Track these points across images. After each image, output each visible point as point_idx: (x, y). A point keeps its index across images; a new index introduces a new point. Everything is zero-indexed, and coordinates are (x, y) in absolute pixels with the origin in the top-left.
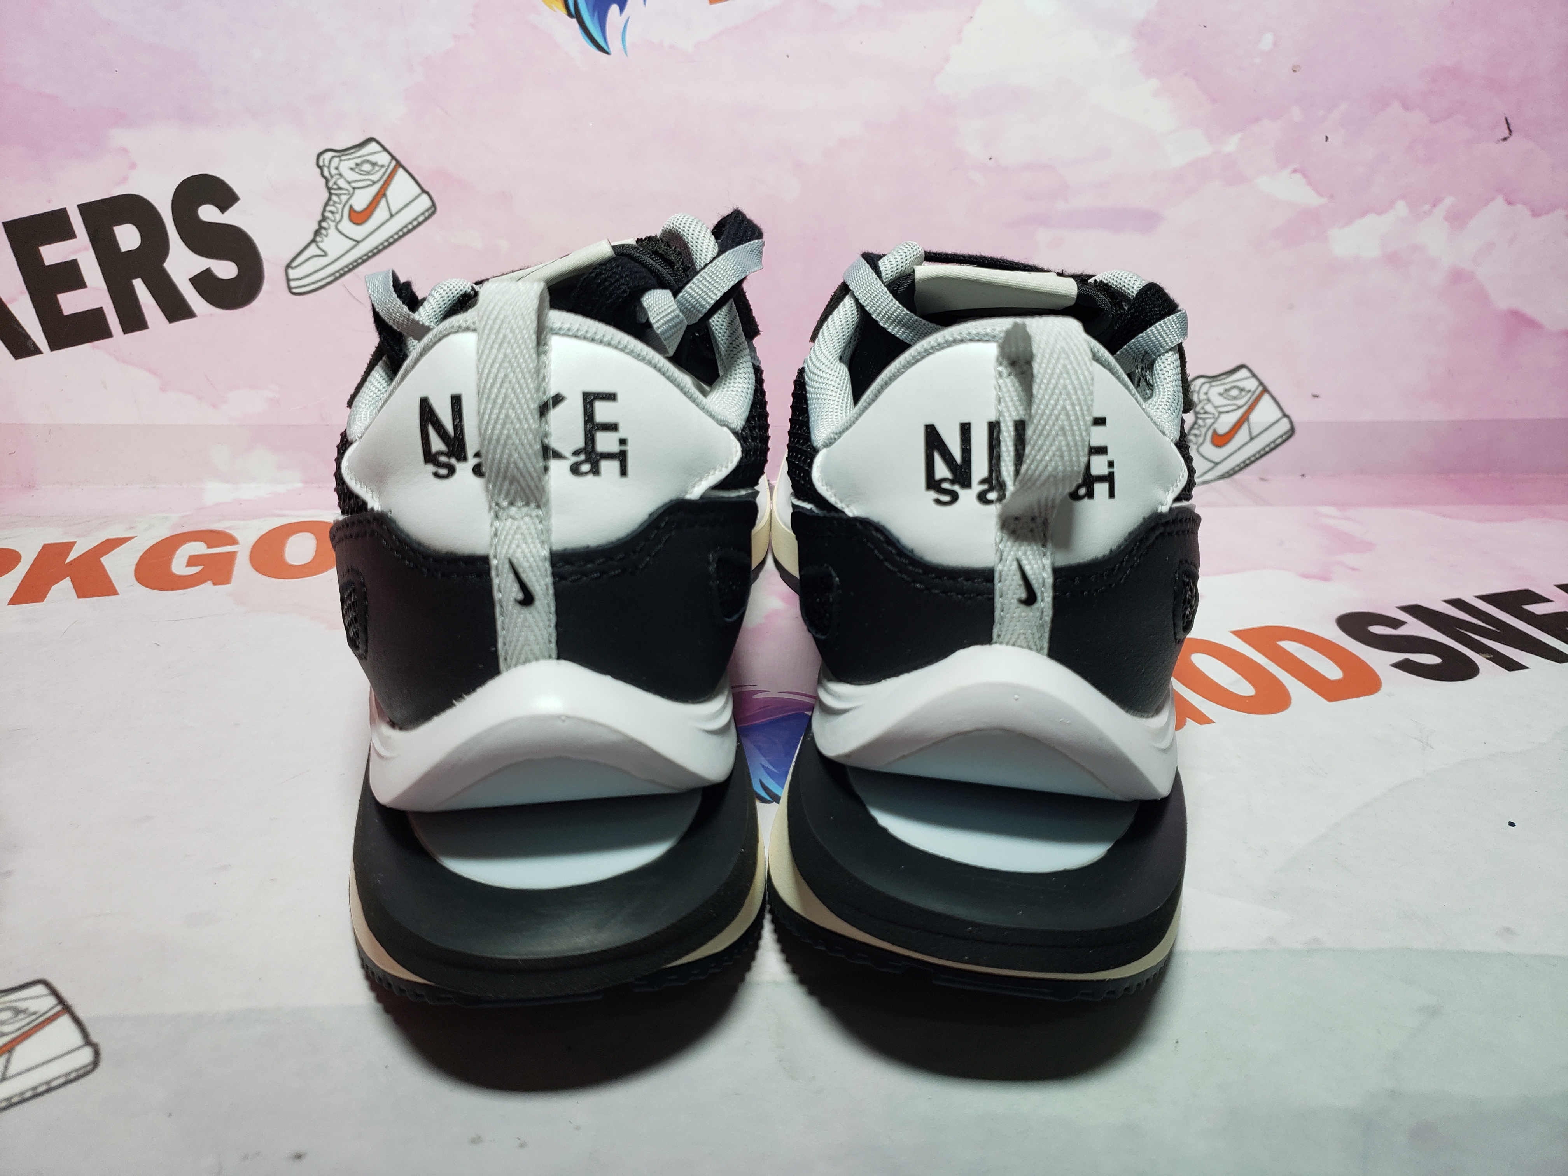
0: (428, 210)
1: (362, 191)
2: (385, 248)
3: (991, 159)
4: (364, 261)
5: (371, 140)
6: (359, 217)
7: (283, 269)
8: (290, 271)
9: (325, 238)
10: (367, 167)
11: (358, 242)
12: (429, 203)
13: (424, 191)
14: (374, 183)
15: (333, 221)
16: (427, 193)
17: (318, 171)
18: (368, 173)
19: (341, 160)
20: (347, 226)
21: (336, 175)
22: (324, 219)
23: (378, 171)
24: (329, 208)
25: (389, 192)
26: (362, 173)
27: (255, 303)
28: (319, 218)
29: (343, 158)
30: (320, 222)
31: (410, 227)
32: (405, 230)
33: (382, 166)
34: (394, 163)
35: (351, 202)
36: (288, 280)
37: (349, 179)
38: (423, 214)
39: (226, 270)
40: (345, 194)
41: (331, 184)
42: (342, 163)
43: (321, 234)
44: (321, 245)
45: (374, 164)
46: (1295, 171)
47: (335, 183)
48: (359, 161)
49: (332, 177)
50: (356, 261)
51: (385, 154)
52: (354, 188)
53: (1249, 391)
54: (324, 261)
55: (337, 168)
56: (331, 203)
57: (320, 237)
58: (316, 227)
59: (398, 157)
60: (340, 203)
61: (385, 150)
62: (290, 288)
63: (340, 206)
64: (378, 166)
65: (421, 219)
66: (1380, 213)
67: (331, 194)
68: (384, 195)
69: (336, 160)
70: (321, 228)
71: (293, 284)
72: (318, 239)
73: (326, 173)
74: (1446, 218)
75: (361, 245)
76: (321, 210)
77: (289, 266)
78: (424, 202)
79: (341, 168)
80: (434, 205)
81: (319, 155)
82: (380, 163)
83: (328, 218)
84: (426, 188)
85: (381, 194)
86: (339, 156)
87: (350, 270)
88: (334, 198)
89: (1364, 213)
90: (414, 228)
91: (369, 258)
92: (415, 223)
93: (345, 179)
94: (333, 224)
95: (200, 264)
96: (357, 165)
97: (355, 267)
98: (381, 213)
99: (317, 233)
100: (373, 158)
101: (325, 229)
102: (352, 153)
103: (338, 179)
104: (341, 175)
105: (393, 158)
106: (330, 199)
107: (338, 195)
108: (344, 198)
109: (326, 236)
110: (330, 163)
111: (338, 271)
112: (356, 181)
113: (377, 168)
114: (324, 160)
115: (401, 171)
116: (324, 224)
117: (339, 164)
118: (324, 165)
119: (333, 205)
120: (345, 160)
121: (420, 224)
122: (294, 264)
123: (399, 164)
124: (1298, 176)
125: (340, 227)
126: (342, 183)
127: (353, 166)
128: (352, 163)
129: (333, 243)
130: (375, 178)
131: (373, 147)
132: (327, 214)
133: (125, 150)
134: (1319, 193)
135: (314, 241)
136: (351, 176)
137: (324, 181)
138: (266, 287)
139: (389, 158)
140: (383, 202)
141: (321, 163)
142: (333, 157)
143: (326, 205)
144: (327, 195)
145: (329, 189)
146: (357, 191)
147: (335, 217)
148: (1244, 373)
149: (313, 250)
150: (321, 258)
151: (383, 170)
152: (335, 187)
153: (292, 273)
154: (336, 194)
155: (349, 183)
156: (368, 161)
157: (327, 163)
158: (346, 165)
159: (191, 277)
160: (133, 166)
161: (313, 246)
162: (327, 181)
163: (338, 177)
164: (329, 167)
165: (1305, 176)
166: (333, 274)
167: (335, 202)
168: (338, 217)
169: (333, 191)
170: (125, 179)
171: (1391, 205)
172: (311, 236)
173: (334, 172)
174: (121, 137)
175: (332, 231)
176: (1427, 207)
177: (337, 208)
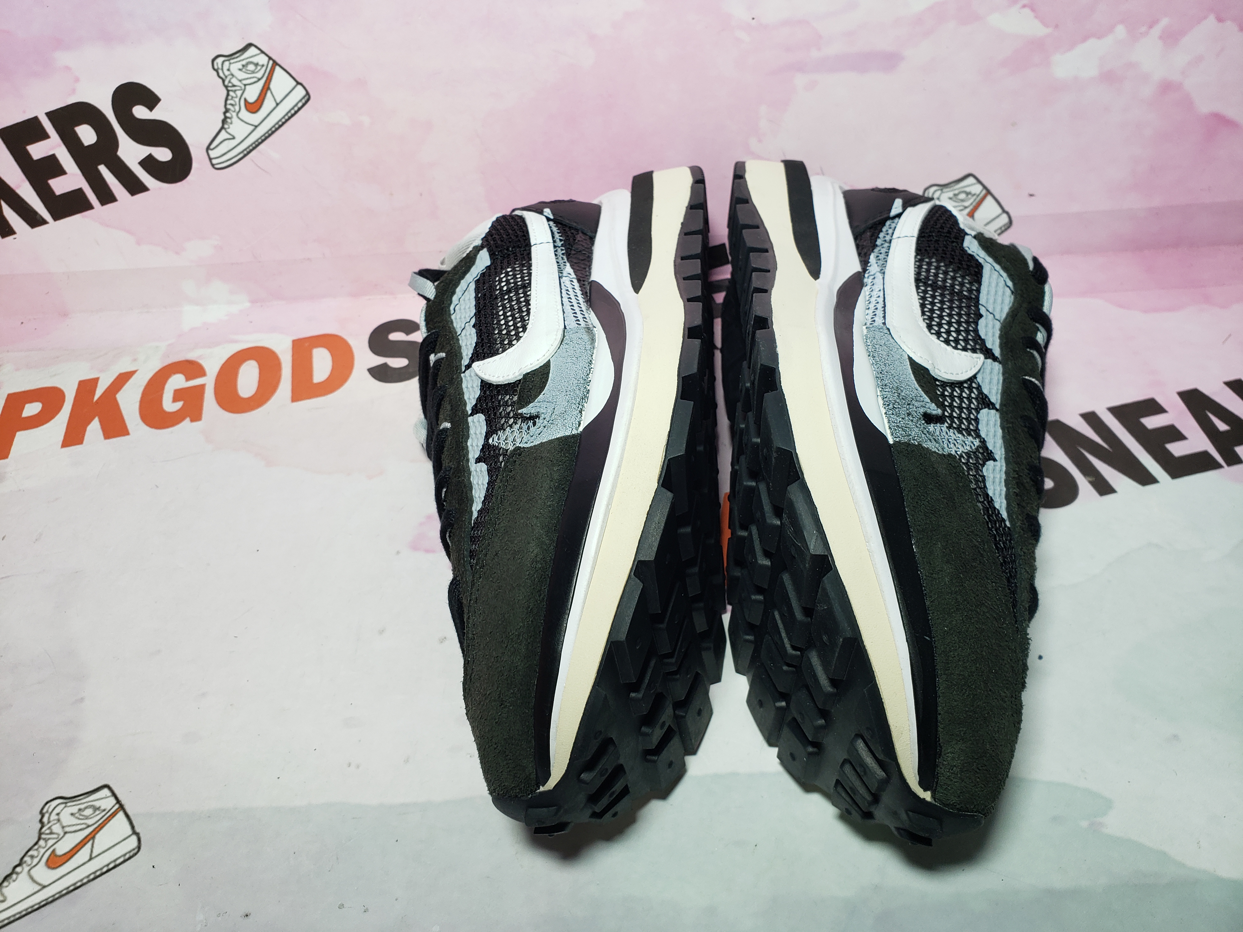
0: (304, 97)
1: (251, 86)
2: (277, 129)
3: (753, 19)
4: (263, 141)
5: (250, 45)
6: (254, 107)
7: (205, 151)
8: (210, 152)
9: (231, 126)
10: (251, 67)
11: (256, 127)
12: (304, 93)
13: (298, 83)
14: (259, 79)
15: (234, 111)
16: (301, 84)
17: (215, 73)
18: (253, 72)
19: (230, 63)
20: (244, 114)
21: (229, 75)
22: (227, 111)
23: (260, 70)
24: (229, 102)
25: (272, 86)
26: (248, 72)
27: (189, 178)
28: (223, 110)
29: (232, 61)
30: (225, 113)
31: (293, 112)
32: (289, 115)
33: (263, 66)
34: (271, 62)
35: (245, 95)
36: (210, 159)
37: (240, 78)
38: (301, 100)
39: (163, 154)
40: (239, 90)
41: (226, 83)
42: (232, 66)
43: (227, 122)
44: (228, 130)
45: (256, 65)
46: (1024, 6)
47: (230, 82)
48: (244, 62)
49: (226, 77)
50: (257, 141)
51: (263, 56)
52: (245, 85)
53: (974, 195)
54: (233, 143)
55: (228, 70)
56: (230, 97)
57: (227, 124)
58: (222, 117)
59: (274, 58)
60: (236, 97)
61: (263, 52)
62: (213, 165)
63: (237, 100)
64: (260, 65)
65: (300, 105)
66: (1099, 38)
67: (228, 91)
68: (269, 88)
69: (227, 63)
70: (226, 118)
71: (214, 161)
72: (226, 126)
73: (221, 74)
74: (1160, 38)
75: (259, 129)
76: (223, 104)
77: (208, 148)
78: (300, 92)
79: (231, 69)
80: (307, 93)
81: (213, 60)
82: (261, 63)
83: (229, 109)
84: (300, 81)
85: (266, 88)
86: (229, 60)
87: (254, 148)
88: (231, 93)
89: (1085, 39)
90: (296, 112)
91: (266, 138)
92: (296, 109)
93: (236, 78)
94: (234, 114)
95: (144, 151)
96: (243, 66)
97: (257, 146)
98: (269, 104)
99: (224, 121)
100: (255, 60)
101: (229, 118)
102: (237, 57)
103: (231, 79)
104: (232, 75)
105: (270, 58)
106: (228, 95)
107: (235, 91)
108: (239, 93)
109: (231, 123)
110: (222, 66)
111: (245, 150)
112: (244, 79)
113: (259, 68)
114: (217, 64)
115: (278, 69)
116: (228, 115)
117: (229, 66)
118: (218, 68)
119: (232, 99)
120: (234, 63)
121: (299, 109)
122: (212, 147)
123: (275, 63)
124: (1027, 11)
125: (240, 115)
126: (234, 81)
127: (241, 67)
128: (239, 65)
129: (238, 128)
130: (259, 75)
131: (252, 51)
132: (228, 107)
133: (68, 68)
134: (1046, 25)
135: (222, 128)
136: (241, 75)
137: (220, 81)
138: (195, 165)
139: (267, 59)
140: (269, 94)
141: (216, 67)
142: (223, 62)
143: (226, 100)
144: (225, 92)
145: (226, 87)
146: (247, 87)
147: (235, 109)
148: (971, 180)
149: (223, 135)
150: (231, 141)
151: (264, 68)
152: (230, 85)
153: (213, 154)
154: (232, 91)
155: (240, 81)
156: (251, 63)
157: (220, 66)
158: (235, 67)
159: (139, 161)
160: (77, 80)
161: (223, 132)
162: (224, 81)
163: (231, 77)
164: (222, 69)
165: (1033, 10)
166: (242, 152)
167: (232, 97)
168: (237, 108)
169: (229, 88)
170: (74, 91)
171: (1111, 29)
172: (220, 125)
173: (227, 73)
174: (63, 58)
175: (235, 119)
176: (1143, 29)
177: (235, 101)
